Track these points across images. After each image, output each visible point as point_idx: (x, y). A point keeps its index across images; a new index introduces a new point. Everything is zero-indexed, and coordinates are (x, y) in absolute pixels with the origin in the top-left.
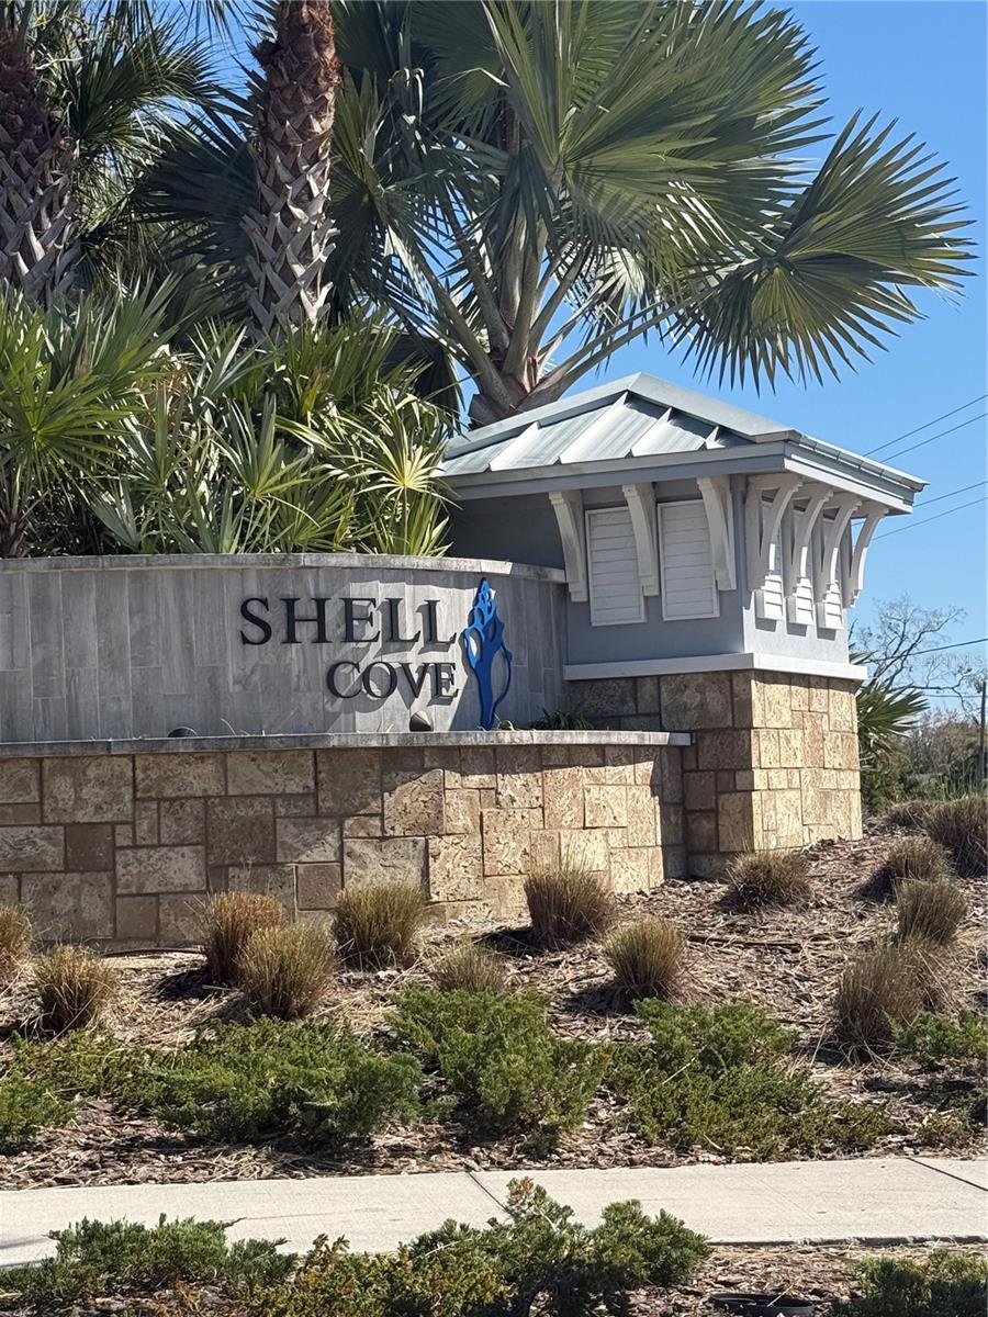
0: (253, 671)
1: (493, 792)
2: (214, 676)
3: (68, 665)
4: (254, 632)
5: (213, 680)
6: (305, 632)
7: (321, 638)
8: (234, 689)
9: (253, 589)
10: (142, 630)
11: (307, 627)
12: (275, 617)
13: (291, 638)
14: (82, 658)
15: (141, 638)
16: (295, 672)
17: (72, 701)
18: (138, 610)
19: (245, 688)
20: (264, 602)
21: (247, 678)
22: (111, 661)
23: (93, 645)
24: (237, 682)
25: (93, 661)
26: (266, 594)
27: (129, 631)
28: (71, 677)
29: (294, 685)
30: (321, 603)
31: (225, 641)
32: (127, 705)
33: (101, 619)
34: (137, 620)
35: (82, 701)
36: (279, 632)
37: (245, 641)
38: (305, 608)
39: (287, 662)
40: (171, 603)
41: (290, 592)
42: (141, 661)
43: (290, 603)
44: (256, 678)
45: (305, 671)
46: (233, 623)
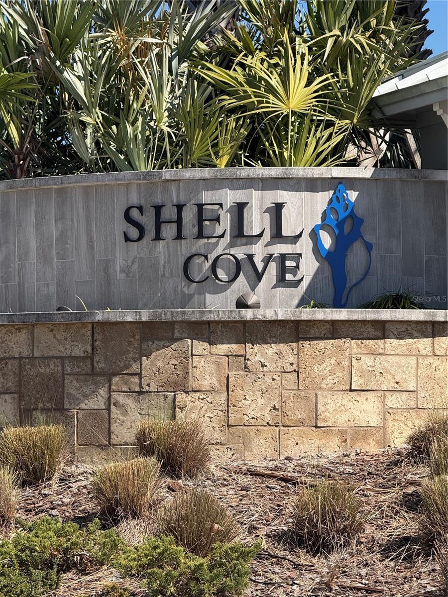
0: (133, 263)
1: (242, 358)
2: (107, 266)
3: (19, 260)
4: (134, 233)
5: (106, 270)
6: (169, 231)
7: (179, 236)
8: (120, 276)
9: (134, 199)
10: (62, 232)
11: (171, 228)
12: (148, 220)
13: (158, 237)
14: (27, 254)
15: (62, 238)
16: (162, 262)
17: (21, 285)
18: (61, 217)
19: (128, 276)
20: (140, 209)
21: (129, 267)
22: (44, 257)
23: (33, 244)
24: (122, 271)
25: (33, 256)
26: (143, 203)
27: (55, 233)
28: (20, 269)
29: (160, 273)
30: (180, 208)
31: (115, 239)
32: (53, 289)
33: (38, 226)
34: (59, 225)
35: (26, 286)
36: (150, 233)
37: (127, 239)
38: (169, 213)
39: (156, 255)
40: (81, 210)
41: (159, 201)
42: (62, 256)
43: (158, 209)
44: (135, 268)
45: (169, 262)
46: (121, 225)
